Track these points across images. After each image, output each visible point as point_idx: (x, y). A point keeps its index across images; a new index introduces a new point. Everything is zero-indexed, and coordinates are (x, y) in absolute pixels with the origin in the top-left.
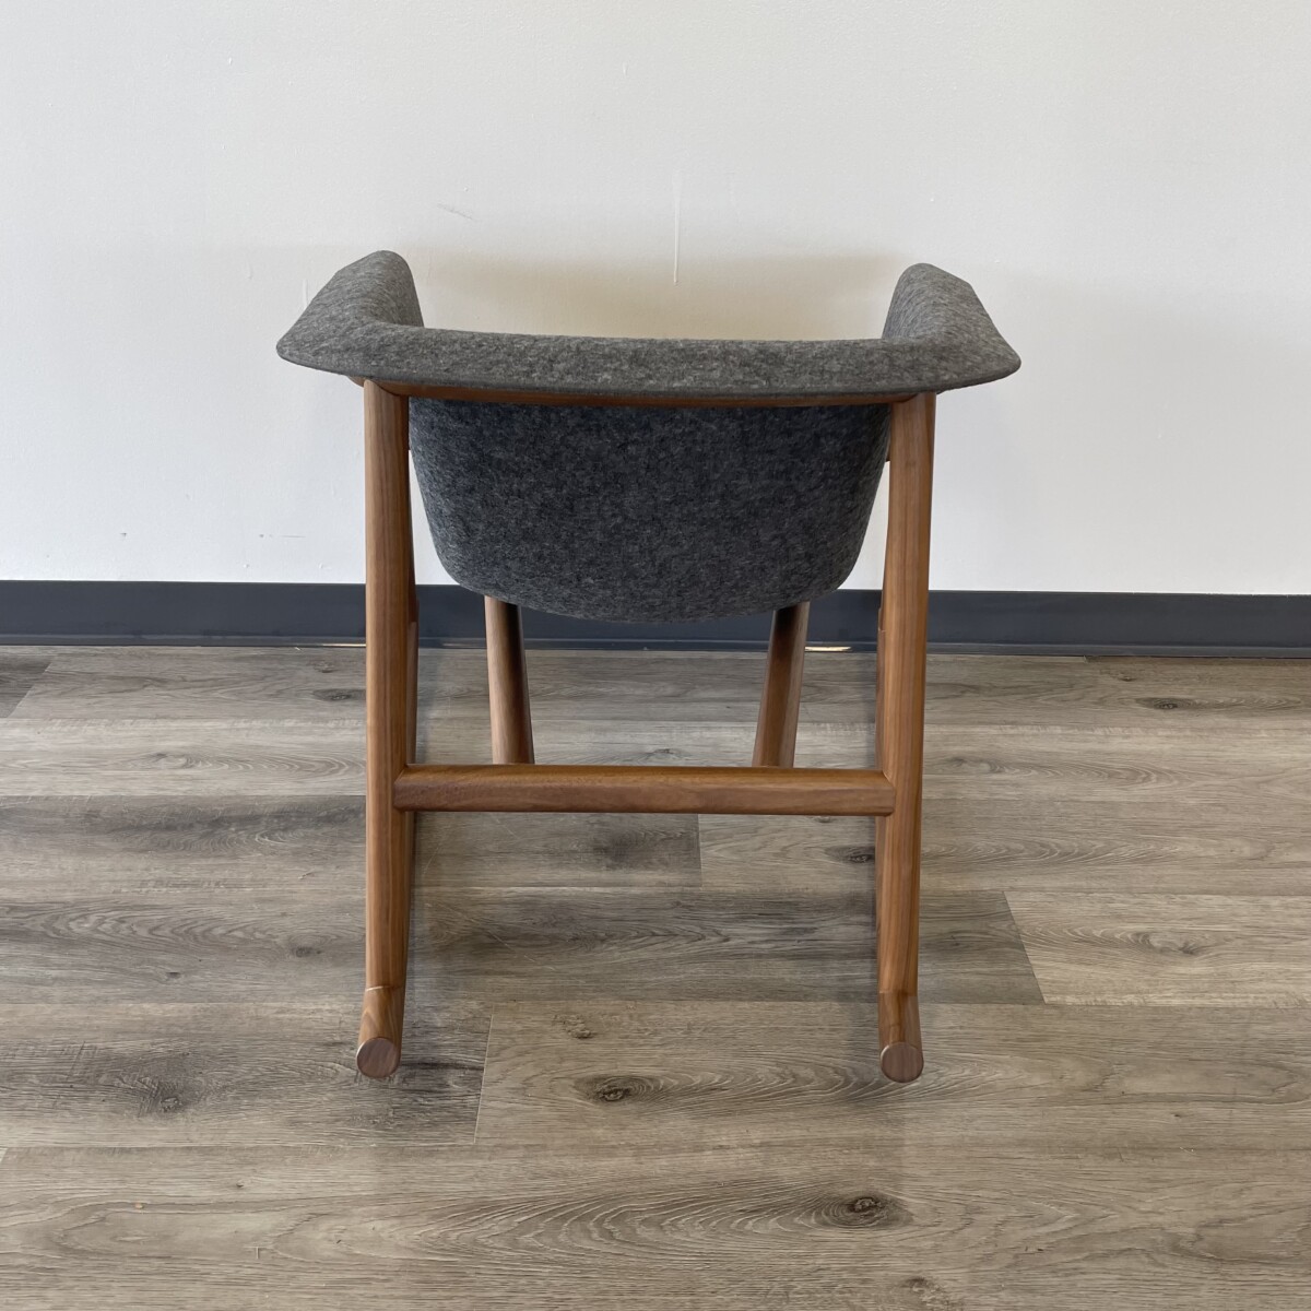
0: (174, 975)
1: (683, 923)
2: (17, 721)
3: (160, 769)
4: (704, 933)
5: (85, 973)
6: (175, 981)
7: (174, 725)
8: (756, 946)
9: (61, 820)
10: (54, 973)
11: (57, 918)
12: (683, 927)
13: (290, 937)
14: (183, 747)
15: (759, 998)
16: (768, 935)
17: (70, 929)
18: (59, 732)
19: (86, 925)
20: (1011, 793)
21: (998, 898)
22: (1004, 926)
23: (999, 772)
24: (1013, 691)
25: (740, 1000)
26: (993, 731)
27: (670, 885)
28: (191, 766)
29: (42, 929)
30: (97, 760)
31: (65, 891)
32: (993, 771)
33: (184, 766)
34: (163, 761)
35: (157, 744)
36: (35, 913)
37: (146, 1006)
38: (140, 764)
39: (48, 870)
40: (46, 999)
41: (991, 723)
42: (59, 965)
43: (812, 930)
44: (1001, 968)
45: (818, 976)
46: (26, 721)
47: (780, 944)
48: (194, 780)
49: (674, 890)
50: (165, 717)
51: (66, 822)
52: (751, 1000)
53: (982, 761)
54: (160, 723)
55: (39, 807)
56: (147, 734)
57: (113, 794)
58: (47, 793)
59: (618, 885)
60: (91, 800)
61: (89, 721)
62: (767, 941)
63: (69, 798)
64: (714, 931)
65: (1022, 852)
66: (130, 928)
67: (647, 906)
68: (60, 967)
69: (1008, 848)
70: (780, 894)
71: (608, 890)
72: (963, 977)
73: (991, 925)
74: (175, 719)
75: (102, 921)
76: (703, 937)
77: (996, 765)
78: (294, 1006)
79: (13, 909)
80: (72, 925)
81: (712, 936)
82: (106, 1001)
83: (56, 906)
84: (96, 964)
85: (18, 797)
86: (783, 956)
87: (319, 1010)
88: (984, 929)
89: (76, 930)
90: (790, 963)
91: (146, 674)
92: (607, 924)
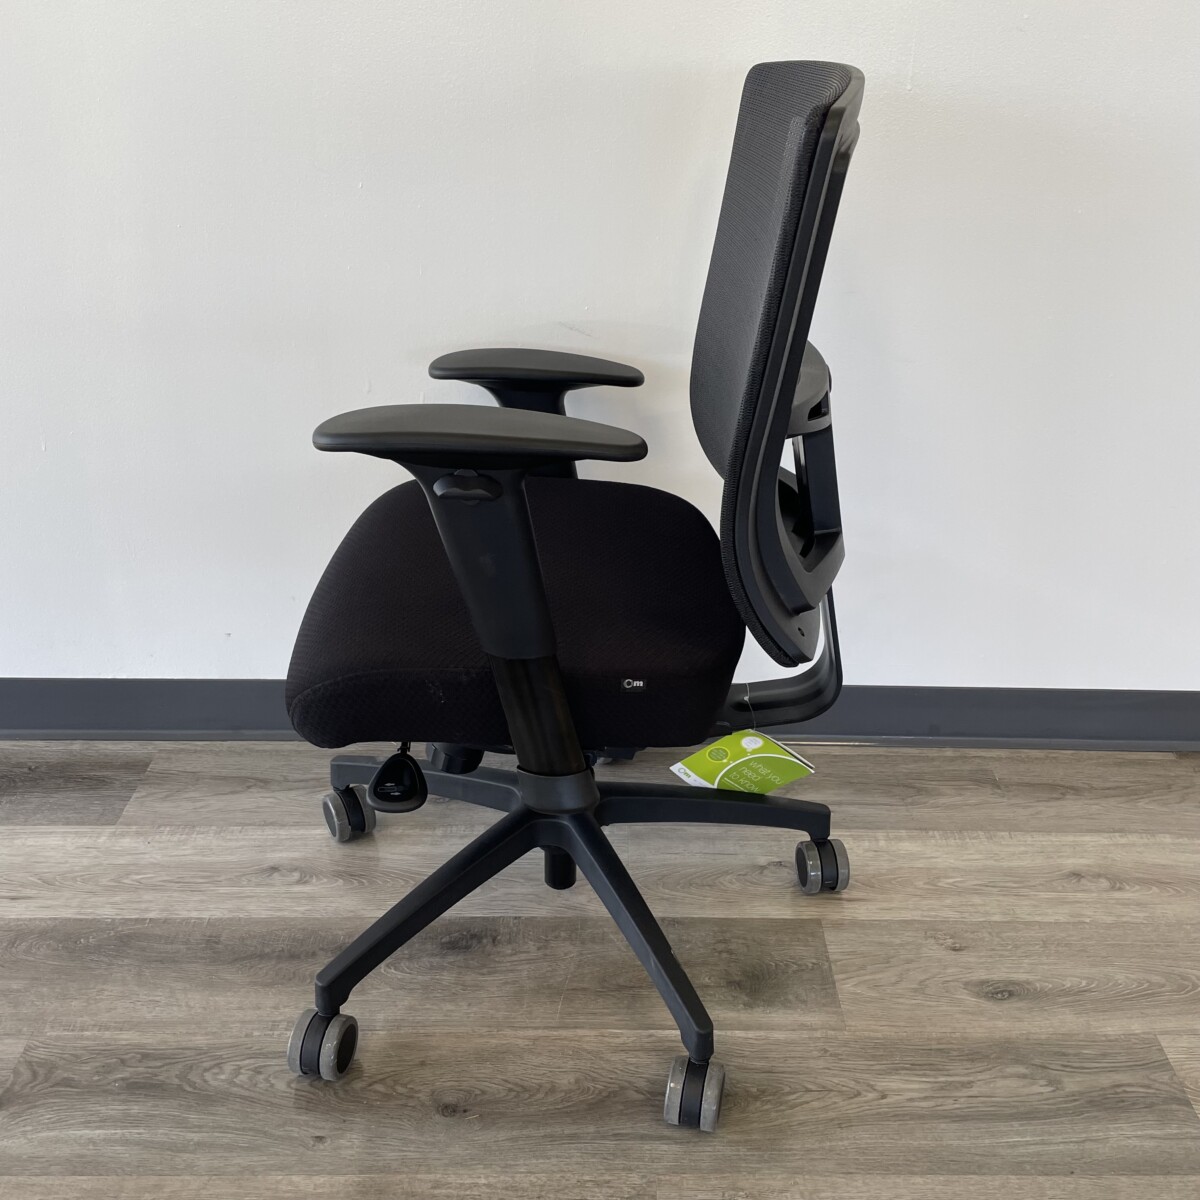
0: (320, 1139)
1: (835, 1076)
2: (125, 829)
3: (273, 885)
4: (858, 1088)
5: (227, 1138)
6: (322, 1147)
7: (283, 833)
8: (916, 1104)
9: (182, 947)
10: (196, 1137)
11: (191, 1067)
12: (836, 1080)
13: (433, 1092)
14: (296, 859)
15: (931, 1172)
16: (926, 1090)
17: (205, 1081)
18: (169, 841)
19: (223, 1077)
20: (1137, 915)
21: (1151, 1043)
22: (1166, 1078)
23: (1120, 889)
24: (1112, 792)
25: (913, 1173)
26: (1103, 839)
27: (812, 1029)
28: (305, 882)
29: (176, 1081)
30: (212, 875)
31: (195, 1034)
32: (1113, 888)
33: (299, 882)
34: (276, 875)
35: (269, 855)
36: (168, 1061)
37: (295, 1178)
38: (253, 879)
39: (175, 1008)
40: (190, 1169)
41: (1098, 831)
42: (200, 1127)
43: (970, 1084)
44: (1173, 1130)
45: (987, 1141)
46: (134, 828)
47: (940, 1101)
48: (311, 898)
49: (818, 1034)
50: (272, 824)
51: (188, 949)
52: (923, 1173)
53: (1099, 876)
54: (269, 832)
55: (158, 931)
56: (257, 843)
57: (231, 915)
58: (164, 915)
59: (760, 1028)
60: (211, 923)
61: (198, 829)
62: (925, 1098)
63: (186, 921)
64: (869, 1085)
65: (1163, 986)
66: (267, 1080)
67: (793, 1054)
68: (200, 1128)
69: (1148, 982)
70: (928, 1039)
71: (751, 1034)
72: (1136, 1142)
73: (1152, 1077)
74: (283, 825)
75: (237, 1071)
76: (858, 1094)
77: (1117, 882)
78: (450, 1180)
79: (145, 1056)
80: (208, 1076)
81: (867, 1091)
82: (253, 1173)
83: (188, 1052)
84: (238, 1126)
85: (136, 920)
86: (945, 1117)
87: (476, 1185)
88: (1146, 1082)
89: (212, 1083)
90: (954, 1126)
91: (249, 775)
92: (757, 1076)
